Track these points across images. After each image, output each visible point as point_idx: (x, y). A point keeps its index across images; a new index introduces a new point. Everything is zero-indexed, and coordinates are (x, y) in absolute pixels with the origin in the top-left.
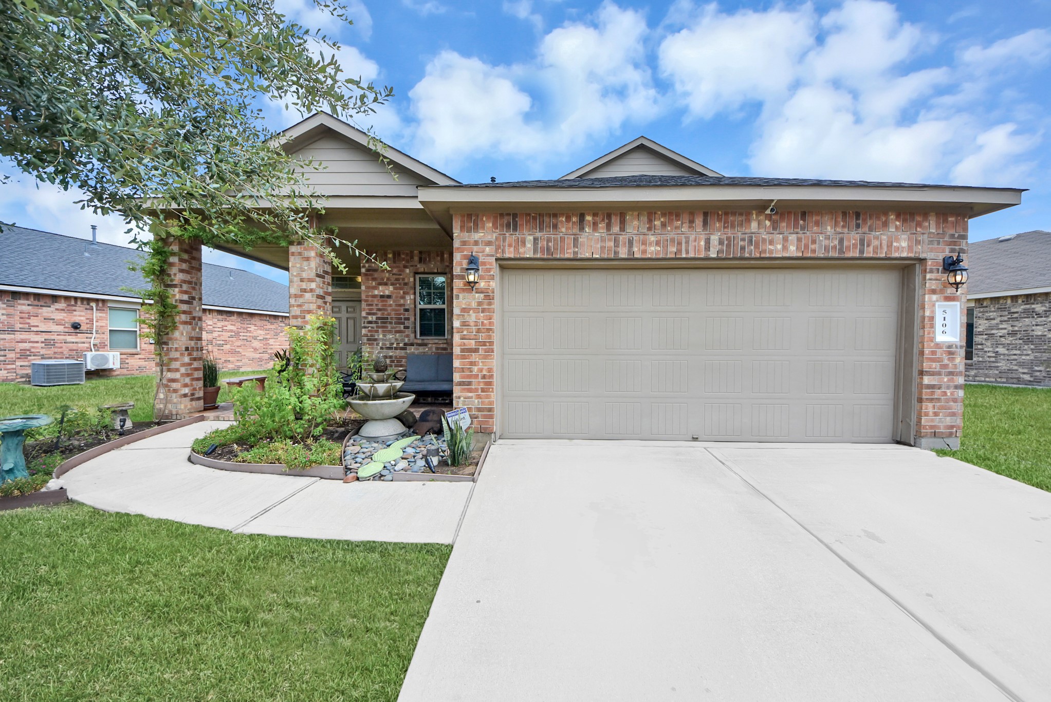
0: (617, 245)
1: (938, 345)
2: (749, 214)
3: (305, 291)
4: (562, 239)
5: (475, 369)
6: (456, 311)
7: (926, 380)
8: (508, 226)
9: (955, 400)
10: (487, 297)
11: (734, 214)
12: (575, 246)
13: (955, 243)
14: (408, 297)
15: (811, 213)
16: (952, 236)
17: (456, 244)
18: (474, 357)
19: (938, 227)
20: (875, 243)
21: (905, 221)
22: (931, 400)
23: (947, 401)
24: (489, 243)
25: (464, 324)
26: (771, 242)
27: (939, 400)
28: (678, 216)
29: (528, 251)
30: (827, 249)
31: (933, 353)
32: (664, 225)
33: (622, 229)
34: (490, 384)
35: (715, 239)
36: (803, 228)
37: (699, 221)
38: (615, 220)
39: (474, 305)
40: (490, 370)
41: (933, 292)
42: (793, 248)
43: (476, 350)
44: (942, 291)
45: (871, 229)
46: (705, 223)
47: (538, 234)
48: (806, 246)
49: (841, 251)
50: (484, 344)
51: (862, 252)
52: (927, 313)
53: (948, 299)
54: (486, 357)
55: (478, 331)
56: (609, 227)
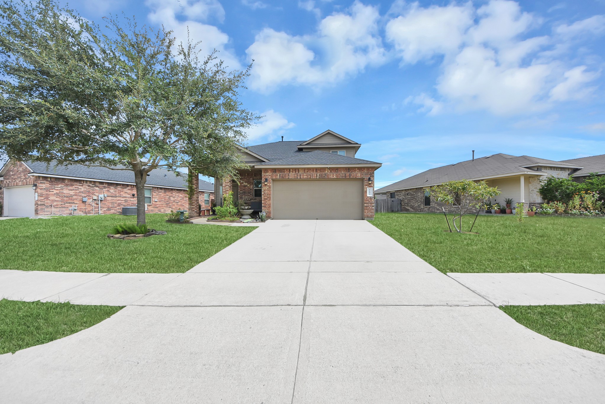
0: (297, 176)
1: (368, 197)
2: (325, 169)
3: (226, 185)
4: (286, 175)
5: (267, 203)
6: (263, 190)
7: (365, 205)
8: (274, 172)
9: (372, 209)
10: (269, 187)
11: (322, 169)
12: (288, 176)
13: (371, 175)
14: (251, 186)
15: (339, 169)
16: (371, 173)
17: (263, 176)
18: (267, 201)
19: (367, 171)
20: (353, 175)
21: (359, 170)
22: (367, 209)
23: (370, 209)
24: (270, 176)
25: (264, 193)
26: (330, 175)
27: (368, 209)
28: (310, 170)
29: (278, 177)
30: (342, 177)
31: (367, 199)
32: (307, 171)
33: (298, 172)
34: (270, 206)
35: (318, 174)
36: (337, 172)
37: (315, 171)
38: (297, 170)
39: (266, 189)
40: (270, 203)
41: (366, 185)
42: (335, 176)
43: (267, 199)
44: (368, 185)
45: (352, 172)
46: (316, 171)
47: (280, 174)
48: (338, 176)
49: (345, 177)
50: (269, 198)
51: (350, 177)
52: (365, 190)
53: (370, 187)
54: (269, 200)
55: (267, 195)
56: (296, 172)
